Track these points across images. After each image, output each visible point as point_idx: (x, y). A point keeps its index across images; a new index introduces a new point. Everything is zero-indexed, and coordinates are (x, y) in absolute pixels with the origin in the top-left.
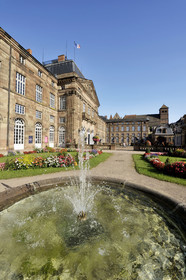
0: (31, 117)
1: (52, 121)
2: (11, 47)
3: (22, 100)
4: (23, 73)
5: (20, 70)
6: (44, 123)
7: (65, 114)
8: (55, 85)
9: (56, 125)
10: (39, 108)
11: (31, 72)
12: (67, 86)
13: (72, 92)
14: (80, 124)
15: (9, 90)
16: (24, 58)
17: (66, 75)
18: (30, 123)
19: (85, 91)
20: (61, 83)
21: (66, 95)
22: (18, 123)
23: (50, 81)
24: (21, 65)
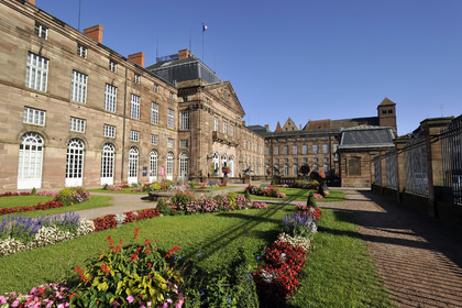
0: (145, 144)
1: (170, 145)
2: (127, 68)
3: (136, 125)
4: (138, 93)
5: (134, 91)
6: (161, 149)
7: (187, 136)
8: (175, 97)
9: (175, 151)
10: (155, 131)
11: (146, 89)
12: (190, 98)
13: (197, 105)
14: (210, 148)
15: (124, 117)
16: (139, 75)
17: (190, 83)
18: (145, 150)
19: (217, 100)
20: (183, 93)
21: (188, 109)
22: (132, 152)
23: (168, 93)
24: (136, 85)
